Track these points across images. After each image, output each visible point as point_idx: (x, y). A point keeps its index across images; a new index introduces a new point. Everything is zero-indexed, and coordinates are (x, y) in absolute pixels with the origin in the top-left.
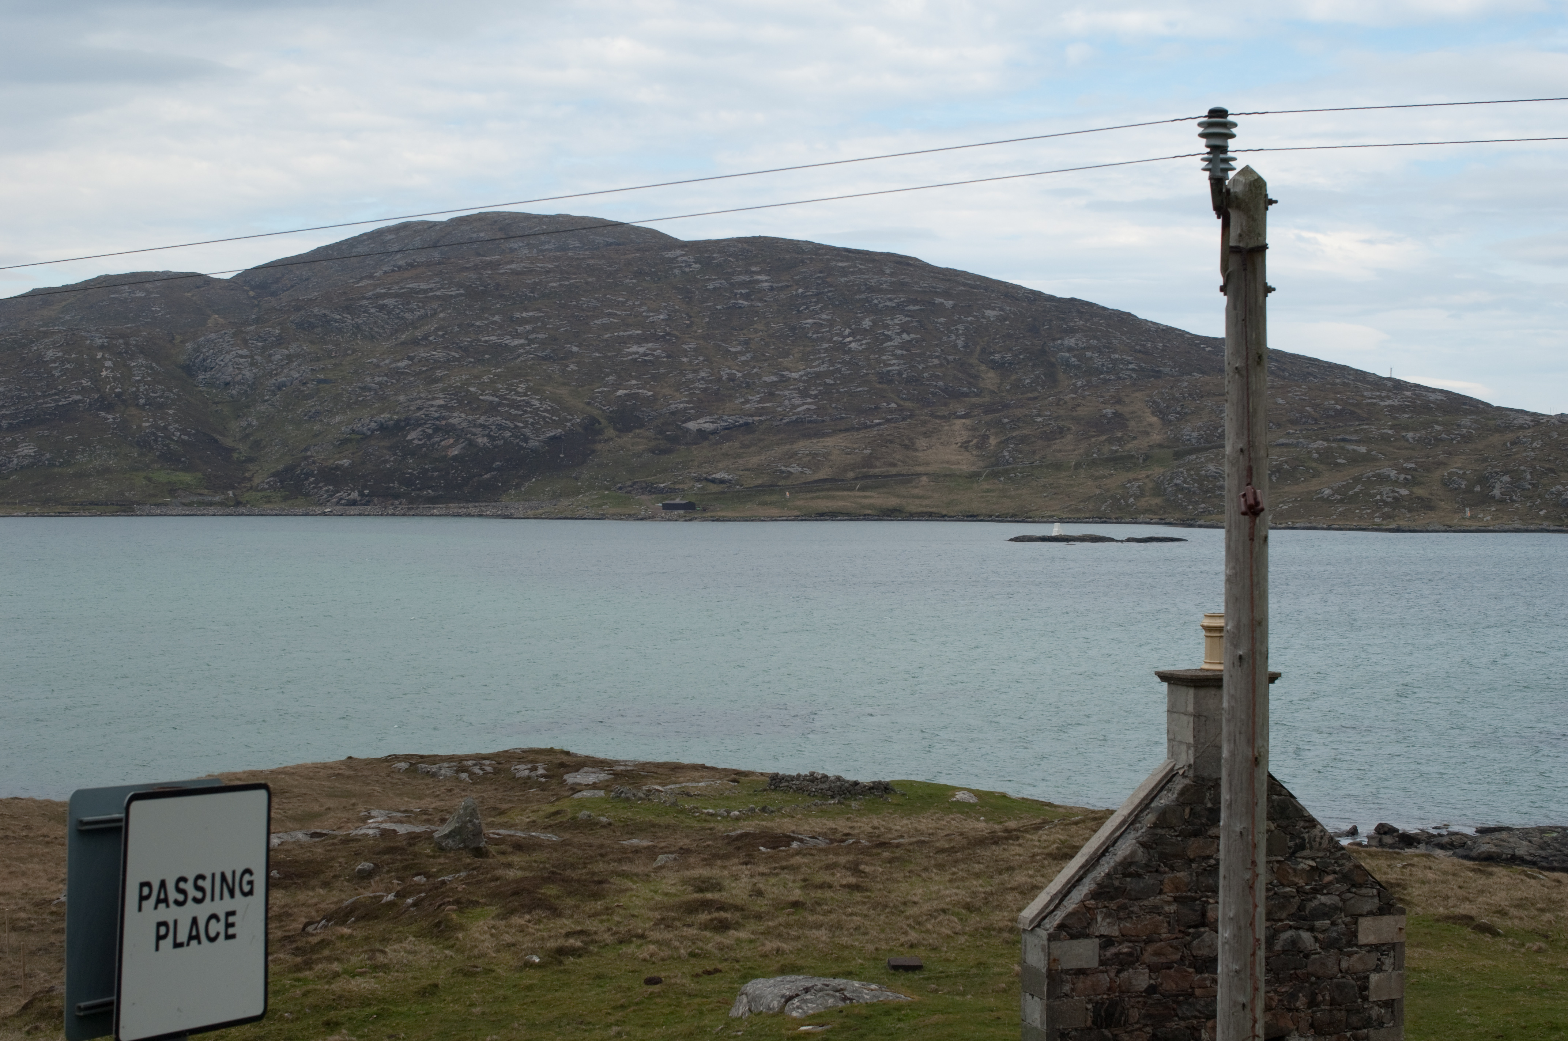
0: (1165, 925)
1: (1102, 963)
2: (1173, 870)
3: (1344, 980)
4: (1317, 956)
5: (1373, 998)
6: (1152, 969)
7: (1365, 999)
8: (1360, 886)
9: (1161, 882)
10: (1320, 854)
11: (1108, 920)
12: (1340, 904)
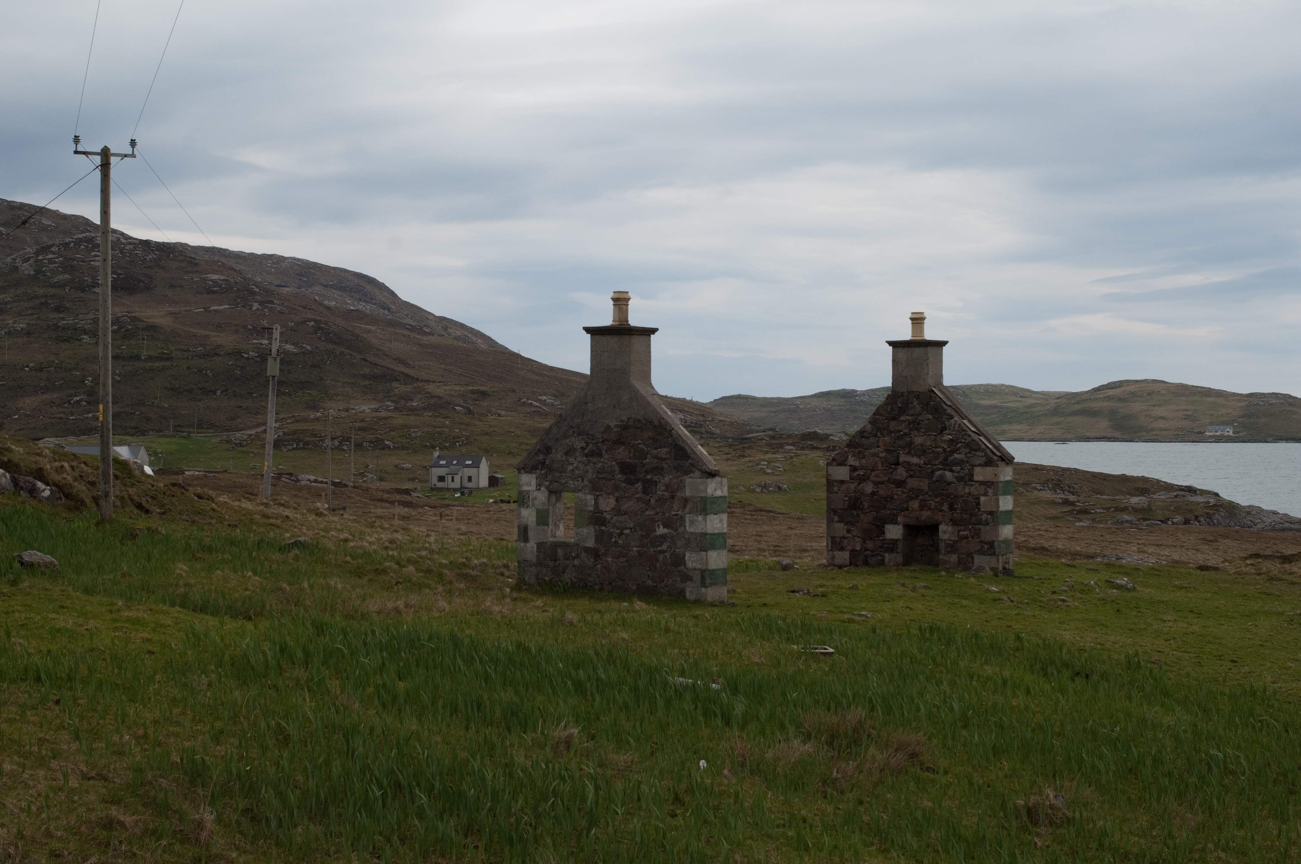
0: (880, 462)
1: (851, 478)
2: (884, 436)
3: (967, 498)
4: (953, 485)
5: (983, 509)
6: (876, 484)
7: (979, 510)
8: (976, 450)
9: (878, 442)
10: (955, 433)
11: (854, 458)
12: (965, 459)
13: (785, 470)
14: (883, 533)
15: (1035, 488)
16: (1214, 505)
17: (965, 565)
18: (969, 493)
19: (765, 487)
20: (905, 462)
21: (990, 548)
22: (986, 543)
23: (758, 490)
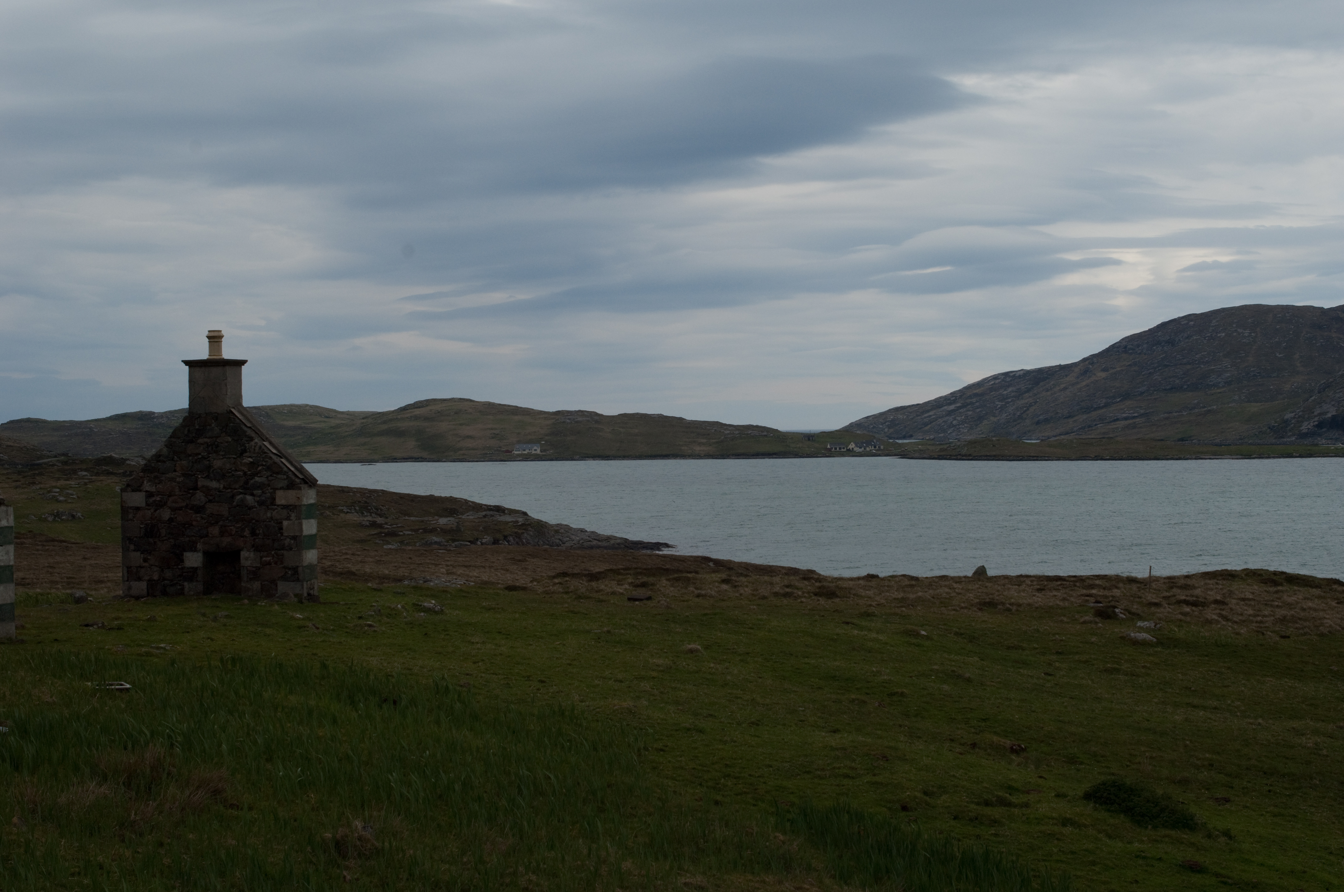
0: (177, 487)
1: (147, 505)
2: (181, 460)
3: (269, 523)
4: (255, 509)
5: (286, 534)
6: (174, 510)
7: (282, 534)
8: (278, 473)
9: (175, 466)
10: (255, 455)
11: (150, 483)
12: (266, 483)
13: (78, 497)
14: (182, 561)
15: (342, 511)
16: (523, 525)
17: (268, 592)
18: (272, 518)
19: (57, 515)
20: (203, 486)
21: (294, 574)
22: (290, 569)
23: (50, 519)
